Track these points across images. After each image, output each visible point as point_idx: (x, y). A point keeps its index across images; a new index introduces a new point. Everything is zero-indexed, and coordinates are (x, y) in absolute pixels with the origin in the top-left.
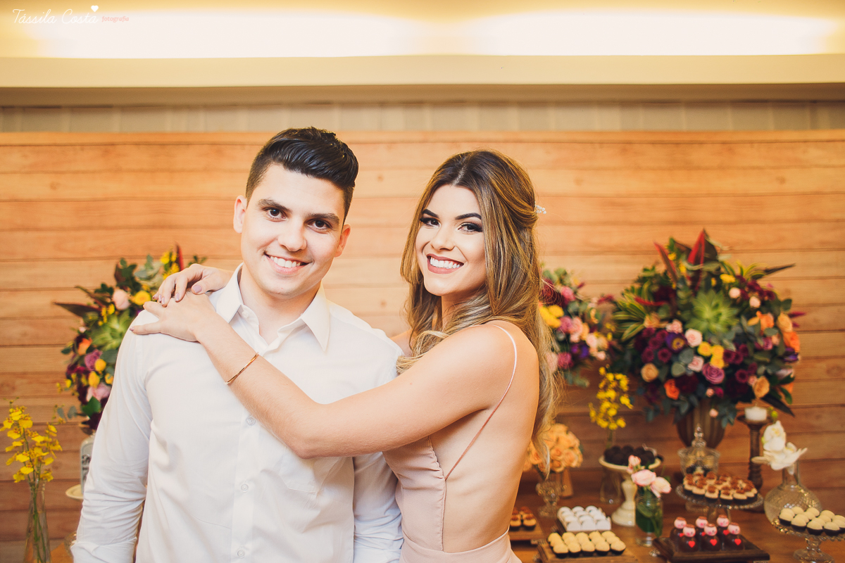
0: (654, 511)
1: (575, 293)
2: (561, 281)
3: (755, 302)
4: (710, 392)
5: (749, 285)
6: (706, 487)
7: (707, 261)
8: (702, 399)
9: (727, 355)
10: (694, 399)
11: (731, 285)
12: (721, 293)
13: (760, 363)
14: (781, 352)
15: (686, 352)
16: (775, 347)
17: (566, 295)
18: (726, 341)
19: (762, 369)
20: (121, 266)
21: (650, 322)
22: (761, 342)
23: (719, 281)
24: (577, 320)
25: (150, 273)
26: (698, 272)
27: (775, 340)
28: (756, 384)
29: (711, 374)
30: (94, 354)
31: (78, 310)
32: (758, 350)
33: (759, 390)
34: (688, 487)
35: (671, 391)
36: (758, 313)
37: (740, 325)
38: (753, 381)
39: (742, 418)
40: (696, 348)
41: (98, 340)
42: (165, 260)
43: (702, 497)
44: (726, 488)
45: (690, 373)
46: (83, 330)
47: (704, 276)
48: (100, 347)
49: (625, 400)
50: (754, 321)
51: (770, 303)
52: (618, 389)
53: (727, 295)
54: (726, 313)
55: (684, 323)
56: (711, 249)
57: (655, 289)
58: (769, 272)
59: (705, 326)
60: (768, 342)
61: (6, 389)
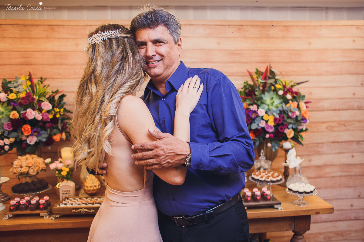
3: (289, 96)
4: (268, 136)
5: (288, 90)
6: (260, 176)
7: (270, 78)
8: (264, 138)
9: (275, 119)
10: (262, 139)
11: (280, 89)
12: (275, 93)
13: (290, 123)
14: (299, 119)
15: (258, 119)
16: (297, 117)
18: (275, 114)
19: (290, 126)
20: (4, 82)
22: (290, 114)
23: (275, 87)
25: (16, 85)
26: (265, 83)
27: (297, 113)
28: (288, 132)
29: (268, 128)
32: (289, 117)
33: (289, 135)
34: (253, 176)
36: (290, 102)
37: (282, 107)
38: (287, 131)
39: (282, 147)
40: (262, 117)
42: (23, 79)
43: (258, 180)
44: (269, 176)
45: (259, 128)
47: (268, 85)
50: (288, 105)
51: (297, 96)
53: (277, 94)
54: (277, 101)
55: (258, 106)
56: (272, 73)
57: (247, 91)
58: (299, 84)
59: (266, 107)
60: (294, 114)
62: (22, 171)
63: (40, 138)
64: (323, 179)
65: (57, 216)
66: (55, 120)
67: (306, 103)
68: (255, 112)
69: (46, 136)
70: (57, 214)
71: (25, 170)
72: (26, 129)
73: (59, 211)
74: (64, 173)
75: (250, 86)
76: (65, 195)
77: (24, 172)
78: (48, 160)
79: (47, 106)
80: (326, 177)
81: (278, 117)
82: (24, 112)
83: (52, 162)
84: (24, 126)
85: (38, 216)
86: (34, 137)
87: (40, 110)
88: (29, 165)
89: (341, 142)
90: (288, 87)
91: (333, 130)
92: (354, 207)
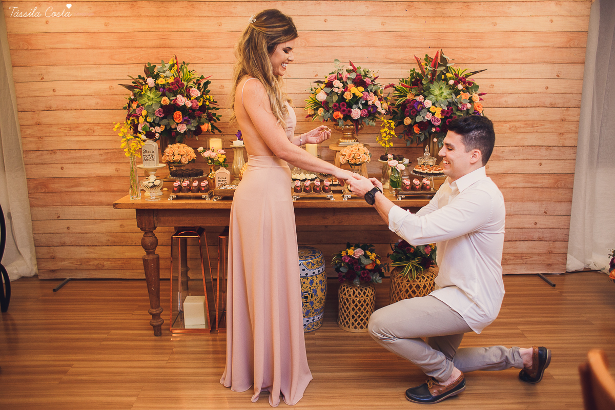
0: (397, 178)
1: (373, 81)
2: (366, 75)
3: (460, 87)
4: (434, 130)
5: (459, 80)
7: (440, 65)
8: (431, 133)
9: (443, 112)
10: (427, 134)
11: (450, 78)
12: (445, 82)
14: (471, 112)
15: (424, 111)
16: (468, 110)
17: (367, 82)
18: (442, 105)
20: (147, 66)
21: (409, 97)
22: (460, 106)
23: (446, 76)
24: (372, 94)
25: (165, 69)
26: (435, 71)
27: (469, 106)
29: (434, 121)
30: (140, 108)
31: (130, 88)
32: (458, 110)
34: (414, 169)
35: (416, 130)
36: (461, 93)
37: (452, 98)
40: (429, 108)
41: (142, 101)
42: (171, 63)
43: (419, 173)
45: (425, 121)
46: (133, 97)
47: (437, 74)
48: (142, 105)
49: (393, 133)
50: (459, 97)
51: (470, 87)
52: (390, 128)
53: (447, 84)
54: (446, 92)
55: (425, 97)
56: (444, 60)
57: (413, 80)
58: (474, 73)
59: (434, 98)
60: (464, 107)
61: (90, 131)
62: (175, 159)
63: (190, 127)
65: (220, 198)
66: (203, 108)
67: (480, 95)
68: (421, 103)
69: (196, 124)
70: (219, 196)
71: (177, 158)
72: (178, 116)
73: (222, 193)
74: (221, 160)
75: (418, 74)
76: (221, 182)
77: (177, 160)
78: (200, 149)
79: (195, 93)
80: (506, 188)
81: (446, 108)
82: (175, 98)
83: (204, 151)
84: (175, 113)
85: (200, 198)
86: (184, 125)
87: (189, 97)
88: (181, 153)
89: (527, 146)
90: (460, 76)
91: (519, 131)
92: (538, 226)
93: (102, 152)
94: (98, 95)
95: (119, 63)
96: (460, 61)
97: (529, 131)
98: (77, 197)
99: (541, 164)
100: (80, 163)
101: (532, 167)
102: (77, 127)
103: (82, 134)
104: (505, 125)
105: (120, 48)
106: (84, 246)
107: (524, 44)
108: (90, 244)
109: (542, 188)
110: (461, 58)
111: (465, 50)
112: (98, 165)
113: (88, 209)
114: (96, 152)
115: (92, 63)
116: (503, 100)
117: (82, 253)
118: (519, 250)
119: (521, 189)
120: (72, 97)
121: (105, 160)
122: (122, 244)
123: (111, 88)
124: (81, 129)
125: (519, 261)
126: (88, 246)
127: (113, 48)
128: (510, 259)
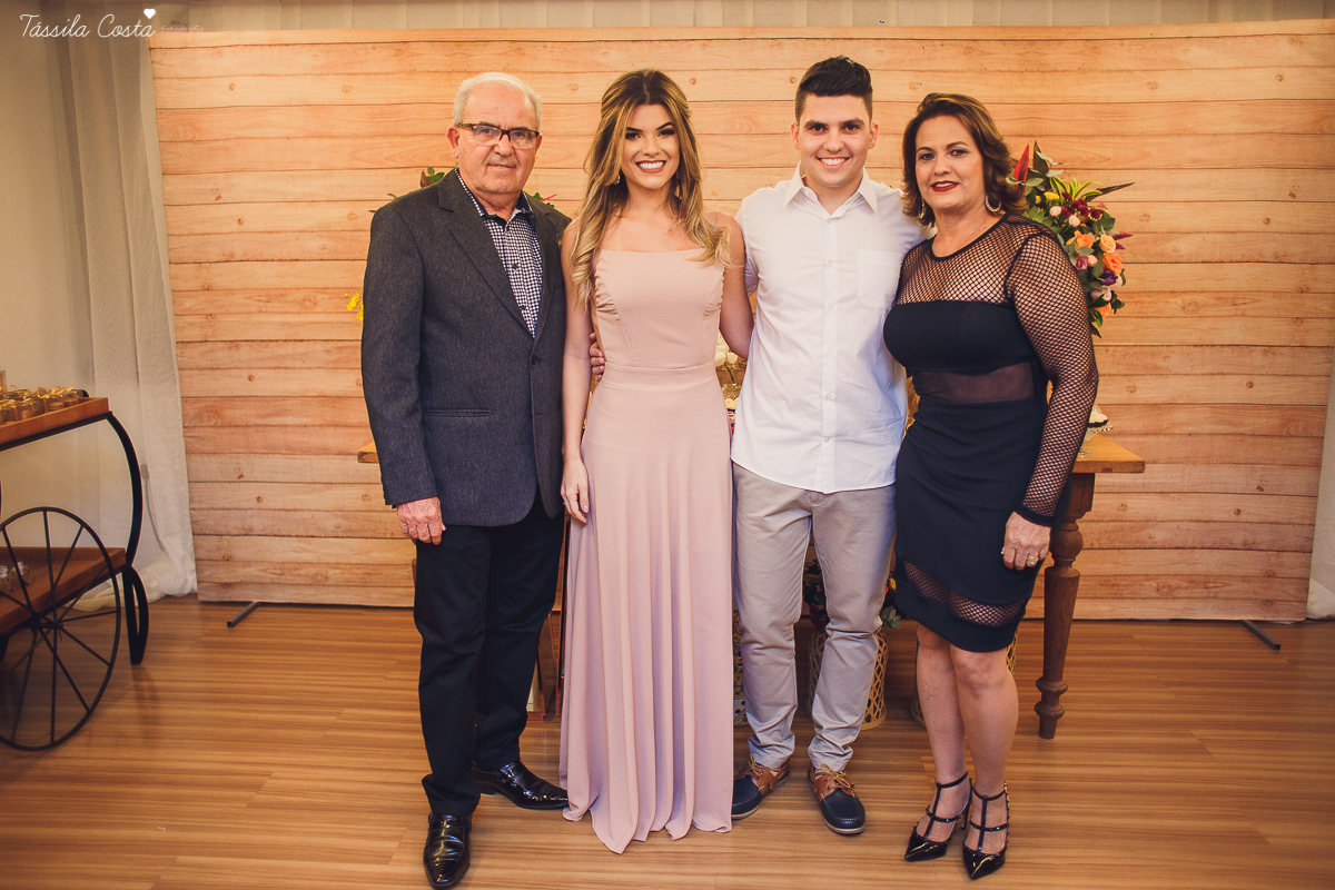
3: (1075, 220)
5: (1071, 206)
7: (1032, 175)
11: (1054, 203)
12: (1043, 210)
14: (1096, 274)
16: (1090, 268)
20: (427, 175)
23: (1044, 198)
27: (1093, 260)
36: (1077, 233)
50: (1070, 240)
51: (1096, 221)
53: (1047, 214)
56: (1041, 165)
58: (1106, 191)
60: (1082, 263)
61: (308, 304)
64: (1163, 439)
67: (1116, 237)
80: (1172, 434)
89: (1221, 346)
90: (1075, 198)
91: (1202, 312)
92: (1243, 517)
93: (330, 345)
94: (326, 231)
95: (368, 166)
96: (1077, 164)
97: (1225, 313)
98: (277, 437)
99: (1251, 385)
100: (286, 368)
101: (1231, 390)
102: (282, 295)
103: (292, 309)
104: (1172, 300)
105: (373, 136)
106: (290, 536)
107: (1217, 129)
108: (302, 532)
109: (1253, 435)
110: (1079, 158)
111: (1088, 141)
112: (323, 372)
113: (299, 462)
114: (319, 346)
115: (317, 167)
116: (1169, 246)
117: (284, 550)
118: (1201, 569)
119: (1208, 438)
120: (274, 235)
121: (335, 362)
122: (365, 535)
123: (351, 216)
124: (290, 298)
125: (1198, 592)
126: (297, 536)
127: (358, 136)
128: (1180, 588)
